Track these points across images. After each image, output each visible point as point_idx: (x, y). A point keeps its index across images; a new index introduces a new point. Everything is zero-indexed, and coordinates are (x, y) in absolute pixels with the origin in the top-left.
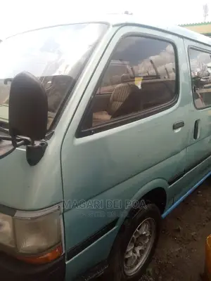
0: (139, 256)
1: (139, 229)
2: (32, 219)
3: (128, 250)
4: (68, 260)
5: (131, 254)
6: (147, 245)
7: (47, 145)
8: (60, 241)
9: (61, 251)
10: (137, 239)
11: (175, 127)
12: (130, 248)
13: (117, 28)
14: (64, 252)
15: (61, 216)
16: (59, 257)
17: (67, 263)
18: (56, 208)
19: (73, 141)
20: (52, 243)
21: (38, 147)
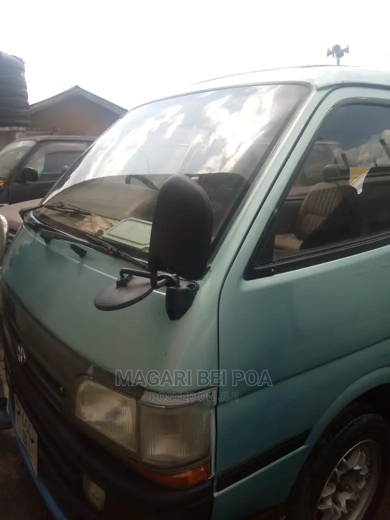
0: (346, 512)
1: (347, 458)
2: (168, 408)
3: (324, 495)
4: (218, 490)
5: (330, 503)
6: (361, 493)
7: (198, 288)
8: (207, 454)
9: (208, 472)
10: (342, 476)
12: (328, 492)
13: (325, 92)
14: (213, 474)
15: (213, 411)
16: (203, 482)
17: (216, 494)
19: (238, 285)
20: (195, 454)
21: (186, 291)
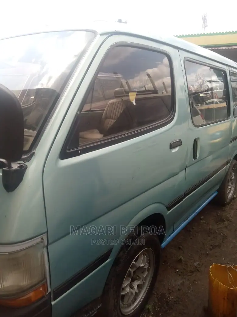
0: (137, 291)
1: (136, 261)
2: (10, 253)
3: (124, 285)
4: (55, 299)
5: (128, 289)
6: (145, 279)
7: (26, 168)
8: (45, 278)
9: (46, 289)
10: (134, 272)
11: (172, 146)
12: (126, 283)
13: (105, 37)
14: (49, 290)
15: (45, 249)
16: (43, 297)
17: (53, 303)
18: (38, 240)
19: (56, 162)
20: (35, 280)
21: (16, 171)
